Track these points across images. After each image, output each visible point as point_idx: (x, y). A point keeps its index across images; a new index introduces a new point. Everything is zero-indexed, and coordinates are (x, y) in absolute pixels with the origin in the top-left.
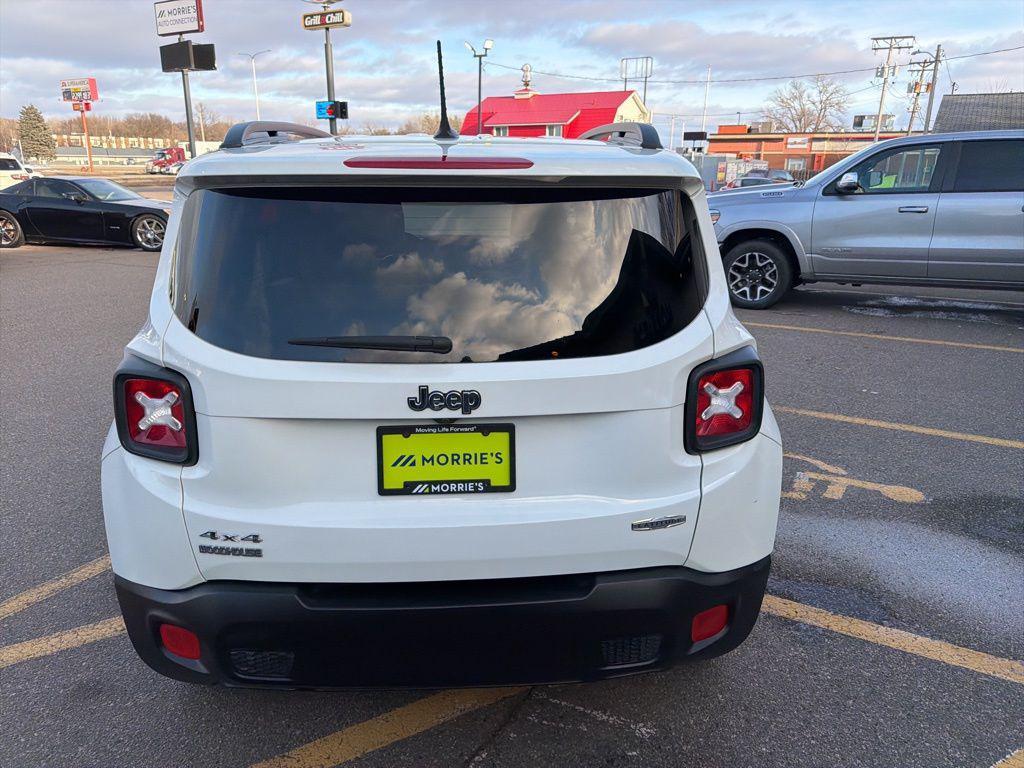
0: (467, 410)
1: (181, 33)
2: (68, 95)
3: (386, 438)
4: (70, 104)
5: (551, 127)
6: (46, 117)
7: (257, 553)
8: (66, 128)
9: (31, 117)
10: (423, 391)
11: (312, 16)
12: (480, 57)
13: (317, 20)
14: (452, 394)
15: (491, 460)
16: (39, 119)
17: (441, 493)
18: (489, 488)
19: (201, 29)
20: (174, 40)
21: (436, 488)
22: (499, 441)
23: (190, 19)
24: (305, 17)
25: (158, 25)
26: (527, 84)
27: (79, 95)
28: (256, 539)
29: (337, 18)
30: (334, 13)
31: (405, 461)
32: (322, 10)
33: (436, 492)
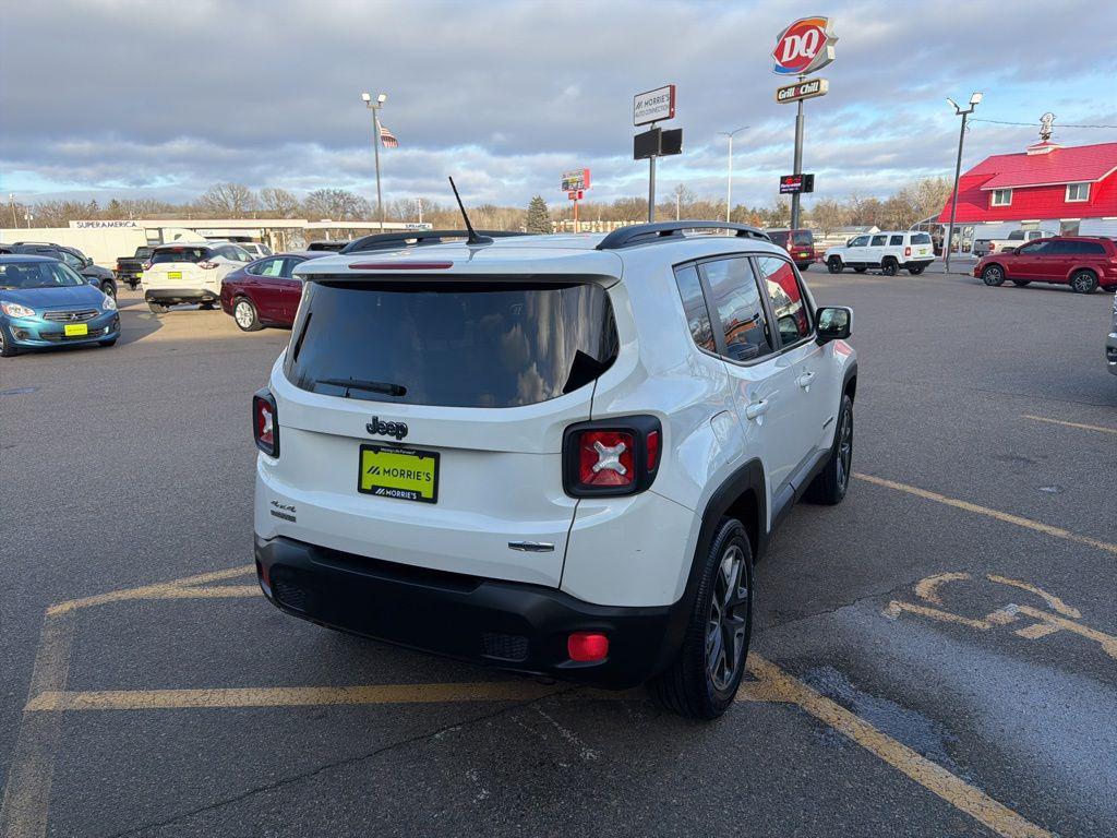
0: (399, 437)
1: (654, 122)
2: (566, 185)
3: (365, 452)
4: (567, 193)
5: (1073, 187)
6: (550, 207)
7: (293, 519)
8: (566, 214)
9: (538, 206)
10: (375, 419)
11: (786, 89)
12: (965, 114)
13: (791, 93)
14: (390, 425)
15: (424, 477)
16: (544, 208)
17: (391, 496)
18: (419, 498)
19: (672, 115)
20: (647, 128)
21: (389, 493)
22: (429, 463)
23: (663, 108)
24: (779, 90)
25: (635, 116)
26: (1046, 137)
27: (575, 185)
28: (293, 509)
29: (813, 88)
30: (810, 83)
31: (374, 470)
32: (797, 82)
33: (388, 496)
